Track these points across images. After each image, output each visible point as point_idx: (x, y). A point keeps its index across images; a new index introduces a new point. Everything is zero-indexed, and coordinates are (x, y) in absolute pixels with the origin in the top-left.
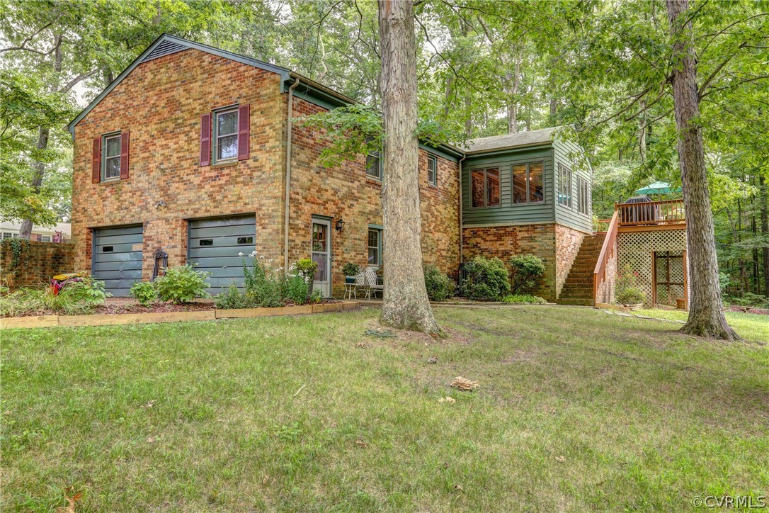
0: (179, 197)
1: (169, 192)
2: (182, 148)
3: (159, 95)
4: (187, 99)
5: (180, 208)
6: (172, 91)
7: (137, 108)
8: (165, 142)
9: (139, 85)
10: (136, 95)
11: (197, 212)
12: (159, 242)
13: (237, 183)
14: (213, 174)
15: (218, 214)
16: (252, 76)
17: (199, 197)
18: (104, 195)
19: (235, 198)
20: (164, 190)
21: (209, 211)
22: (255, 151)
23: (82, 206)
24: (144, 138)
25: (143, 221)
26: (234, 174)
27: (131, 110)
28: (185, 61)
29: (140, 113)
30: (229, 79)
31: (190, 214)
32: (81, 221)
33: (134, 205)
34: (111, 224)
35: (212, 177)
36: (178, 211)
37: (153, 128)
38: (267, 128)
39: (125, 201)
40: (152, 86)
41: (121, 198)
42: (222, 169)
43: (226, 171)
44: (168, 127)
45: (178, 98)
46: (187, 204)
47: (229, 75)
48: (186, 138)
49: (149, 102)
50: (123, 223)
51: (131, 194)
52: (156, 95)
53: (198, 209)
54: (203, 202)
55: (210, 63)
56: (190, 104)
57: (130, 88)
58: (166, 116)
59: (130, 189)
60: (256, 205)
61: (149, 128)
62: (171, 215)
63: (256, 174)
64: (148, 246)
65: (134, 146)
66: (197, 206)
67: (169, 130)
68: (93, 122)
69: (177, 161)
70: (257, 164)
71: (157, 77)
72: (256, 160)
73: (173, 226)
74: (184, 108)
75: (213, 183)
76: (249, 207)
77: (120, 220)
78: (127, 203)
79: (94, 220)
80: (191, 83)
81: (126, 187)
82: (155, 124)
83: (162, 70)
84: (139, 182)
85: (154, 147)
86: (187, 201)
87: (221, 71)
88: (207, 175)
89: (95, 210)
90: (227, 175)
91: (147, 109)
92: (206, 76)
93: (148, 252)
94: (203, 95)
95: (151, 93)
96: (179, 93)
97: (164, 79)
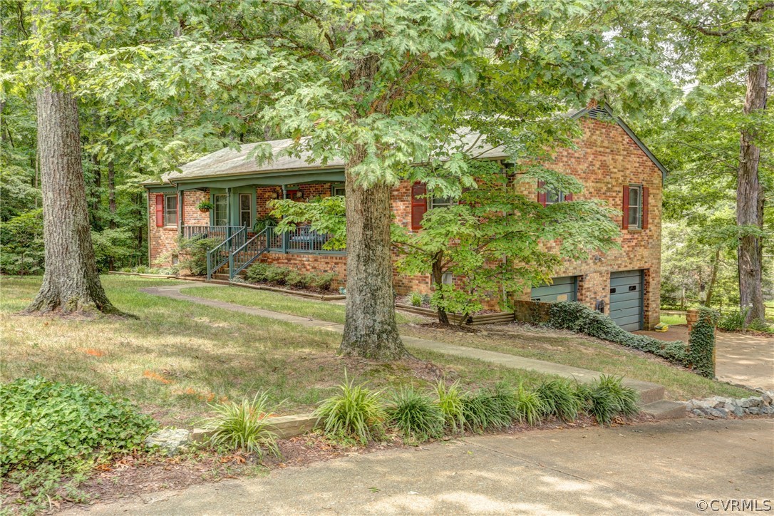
0: (608, 253)
3: (596, 154)
4: (614, 168)
5: (609, 263)
6: (605, 156)
7: (578, 160)
11: (620, 267)
12: (595, 293)
13: (641, 246)
14: (629, 236)
15: (631, 269)
16: (650, 166)
17: (621, 254)
18: (549, 245)
19: (640, 258)
21: (626, 266)
22: (650, 224)
25: (583, 274)
26: (640, 239)
27: (573, 160)
28: (613, 132)
29: (581, 167)
30: (639, 162)
31: (615, 268)
35: (628, 239)
36: (608, 265)
37: (590, 185)
38: (655, 208)
40: (590, 144)
42: (634, 234)
43: (636, 236)
44: (602, 188)
45: (608, 164)
46: (613, 260)
47: (638, 160)
48: (613, 202)
49: (587, 159)
50: (566, 275)
52: (593, 154)
53: (621, 264)
54: (623, 259)
55: (628, 143)
56: (615, 173)
58: (600, 177)
60: (650, 264)
61: (588, 184)
62: (604, 269)
63: (651, 241)
64: (587, 297)
65: (576, 198)
66: (620, 262)
67: (602, 191)
70: (651, 233)
71: (593, 137)
72: (650, 231)
73: (605, 279)
74: (612, 175)
75: (629, 244)
76: (647, 264)
77: (564, 272)
80: (617, 154)
82: (593, 182)
83: (598, 132)
86: (614, 257)
87: (634, 154)
88: (625, 237)
90: (637, 239)
91: (586, 165)
92: (625, 153)
93: (587, 302)
94: (624, 169)
95: (589, 150)
96: (609, 159)
97: (599, 143)
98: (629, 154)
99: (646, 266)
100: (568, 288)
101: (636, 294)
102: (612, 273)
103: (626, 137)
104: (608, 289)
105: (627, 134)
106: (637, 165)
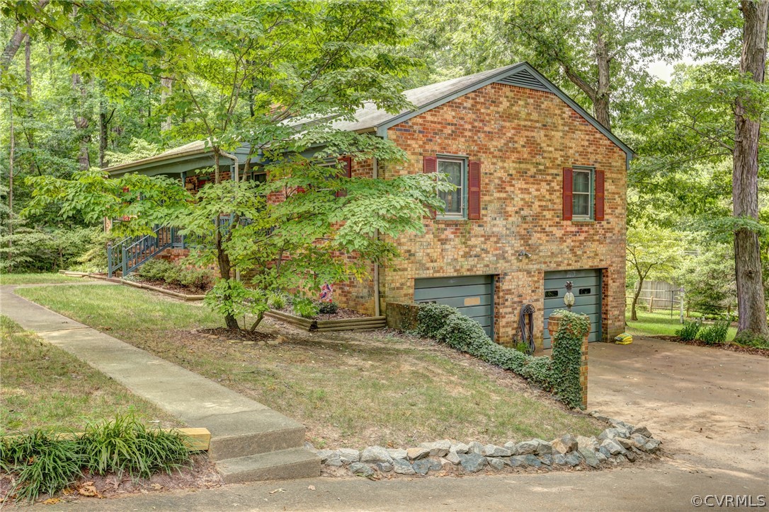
0: (541, 248)
1: (530, 242)
2: (544, 197)
3: (518, 129)
4: (548, 145)
5: (542, 260)
6: (532, 131)
7: (490, 135)
8: (525, 186)
9: (491, 108)
10: (487, 118)
11: (560, 265)
12: (520, 296)
13: (594, 241)
14: (574, 229)
15: (579, 268)
16: (605, 145)
17: (561, 250)
18: (443, 237)
19: (592, 255)
20: (525, 239)
21: (570, 265)
22: (607, 214)
23: (406, 248)
24: (499, 175)
25: (500, 272)
26: (592, 232)
27: (481, 135)
28: (545, 103)
29: (495, 143)
30: (588, 140)
31: (553, 267)
32: (405, 270)
33: (487, 252)
34: (455, 274)
35: (572, 232)
36: (540, 263)
37: (510, 165)
38: (617, 196)
39: (476, 246)
40: (507, 116)
41: (469, 243)
42: (582, 226)
43: (585, 229)
44: (529, 170)
45: (539, 141)
46: (549, 256)
47: (587, 137)
48: (548, 187)
49: (505, 134)
50: (473, 274)
51: (483, 239)
52: (513, 128)
53: (561, 262)
54: (566, 256)
55: (570, 117)
56: (551, 152)
57: (479, 106)
58: (525, 156)
59: (483, 233)
60: (609, 262)
61: (506, 165)
62: (533, 267)
63: (609, 235)
64: (507, 300)
65: (487, 181)
66: (560, 259)
67: (529, 173)
68: (420, 132)
69: (539, 210)
70: (609, 226)
71: (514, 108)
72: (608, 223)
73: (536, 279)
74: (545, 155)
75: (574, 238)
76: (604, 263)
77: (468, 270)
78: (478, 249)
79: (428, 269)
80: (553, 130)
81: (476, 229)
82: (513, 162)
83: (521, 103)
84: (494, 225)
85: (512, 189)
86: (550, 254)
87: (581, 130)
88: (568, 229)
89: (428, 254)
90: (586, 232)
91: (503, 141)
92: (566, 128)
93: (506, 307)
94: (565, 148)
95: (508, 124)
96: (539, 136)
97: (523, 115)
98: (573, 130)
99: (603, 265)
100: (482, 289)
101: (591, 299)
102: (547, 273)
103: (566, 109)
104: (541, 291)
105: (568, 106)
106: (587, 143)
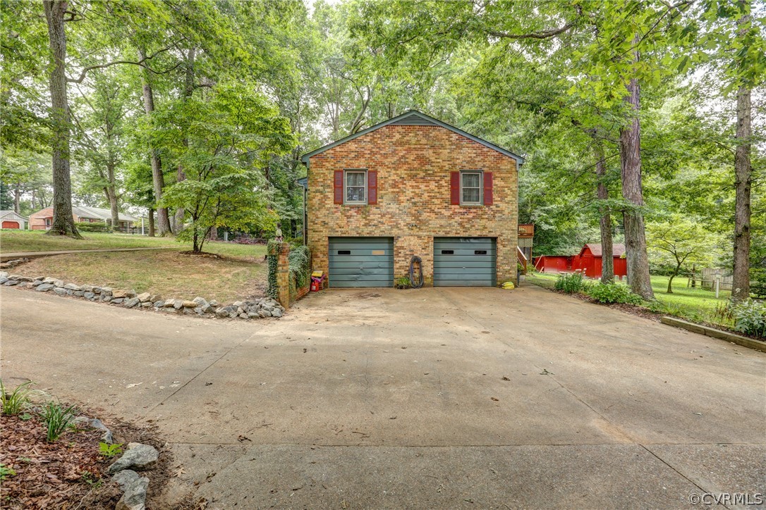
0: (430, 222)
1: (420, 218)
2: (433, 190)
3: (409, 150)
4: (436, 158)
5: (432, 230)
6: (422, 151)
7: (385, 155)
8: (416, 184)
9: (386, 140)
10: (383, 146)
11: (448, 233)
12: (411, 251)
13: (483, 218)
14: (462, 211)
15: (467, 236)
16: (494, 156)
17: (450, 224)
18: (348, 214)
19: (481, 228)
20: (416, 217)
21: (459, 233)
22: (496, 201)
23: (321, 220)
24: (393, 178)
25: (394, 236)
26: (480, 212)
27: (378, 156)
28: (434, 133)
29: (389, 160)
30: (476, 153)
31: (442, 234)
32: (322, 231)
33: (383, 223)
34: (358, 235)
35: (460, 213)
36: (430, 231)
37: (402, 172)
38: (506, 189)
39: (374, 220)
40: (400, 143)
41: (368, 218)
42: (470, 208)
43: (472, 210)
44: (418, 174)
45: (427, 156)
46: (438, 228)
47: (474, 151)
48: (436, 184)
49: (397, 154)
50: (371, 236)
51: (380, 216)
52: (405, 150)
54: (454, 228)
55: (457, 139)
56: (439, 162)
57: (376, 140)
58: (415, 166)
59: (379, 212)
60: (498, 233)
61: (398, 172)
62: (423, 234)
63: (498, 215)
64: (400, 253)
65: (382, 182)
66: (449, 230)
67: (419, 176)
68: (332, 158)
69: (428, 198)
70: (498, 209)
71: (405, 138)
72: (498, 207)
73: (426, 241)
74: (434, 164)
75: (462, 216)
76: (493, 233)
77: (368, 233)
78: (375, 222)
79: (337, 232)
80: (440, 149)
81: (374, 210)
82: (405, 170)
83: (411, 135)
84: (389, 208)
85: (404, 186)
86: (438, 226)
87: (468, 147)
88: (456, 210)
89: (337, 224)
90: (475, 213)
91: (395, 158)
92: (454, 147)
93: (400, 257)
94: (452, 159)
95: (400, 148)
96: (428, 153)
97: (413, 141)
98: (460, 148)
99: (492, 235)
100: (386, 246)
101: (487, 258)
102: (436, 238)
103: (453, 135)
104: (431, 249)
105: (455, 133)
106: (474, 155)
